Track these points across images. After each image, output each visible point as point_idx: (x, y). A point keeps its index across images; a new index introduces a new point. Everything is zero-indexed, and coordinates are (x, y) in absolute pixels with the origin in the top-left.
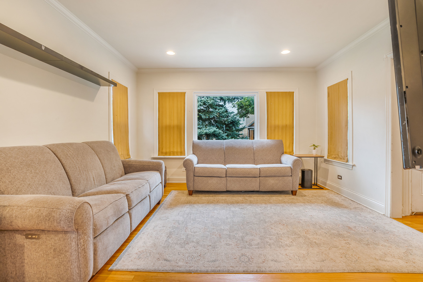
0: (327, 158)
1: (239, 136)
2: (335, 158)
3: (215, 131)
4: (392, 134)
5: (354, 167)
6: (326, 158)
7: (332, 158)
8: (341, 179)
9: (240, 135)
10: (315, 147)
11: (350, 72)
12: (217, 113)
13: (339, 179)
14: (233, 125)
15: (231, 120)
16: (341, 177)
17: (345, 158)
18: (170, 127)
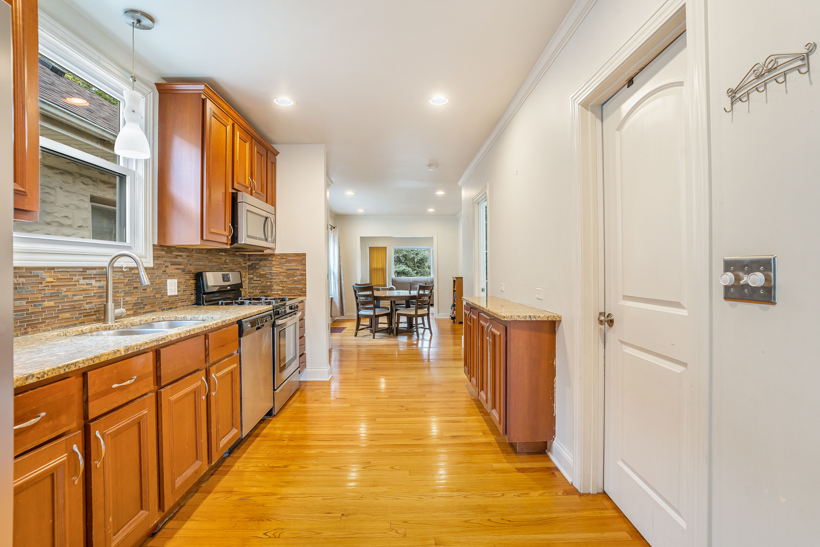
3: (404, 269)
18: (377, 269)
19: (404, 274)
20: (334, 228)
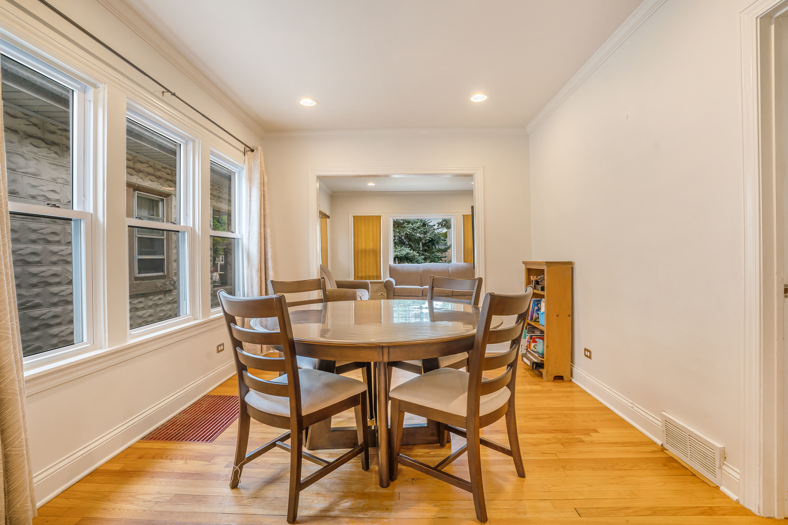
1: (441, 260)
3: (408, 254)
9: (443, 257)
12: (410, 229)
14: (433, 244)
15: (430, 238)
18: (365, 251)
19: (407, 261)
20: (252, 151)
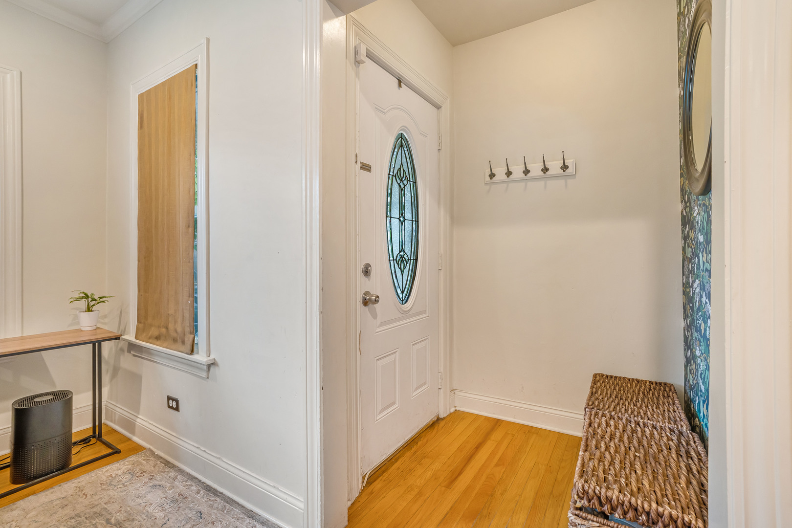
0: (136, 338)
2: (158, 338)
4: (321, 254)
5: (212, 369)
6: (130, 337)
7: (150, 338)
8: (177, 409)
10: (90, 302)
11: (204, 41)
13: (172, 408)
16: (177, 402)
17: (186, 339)
